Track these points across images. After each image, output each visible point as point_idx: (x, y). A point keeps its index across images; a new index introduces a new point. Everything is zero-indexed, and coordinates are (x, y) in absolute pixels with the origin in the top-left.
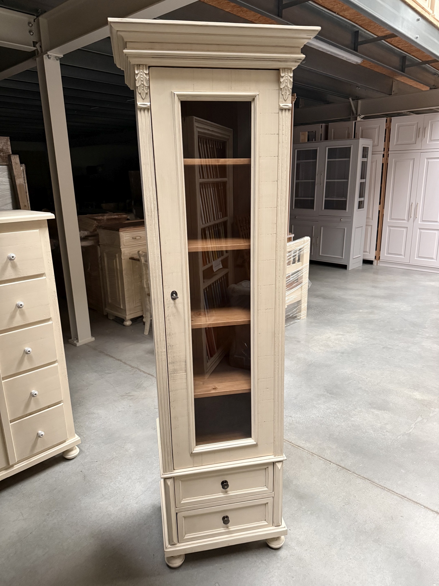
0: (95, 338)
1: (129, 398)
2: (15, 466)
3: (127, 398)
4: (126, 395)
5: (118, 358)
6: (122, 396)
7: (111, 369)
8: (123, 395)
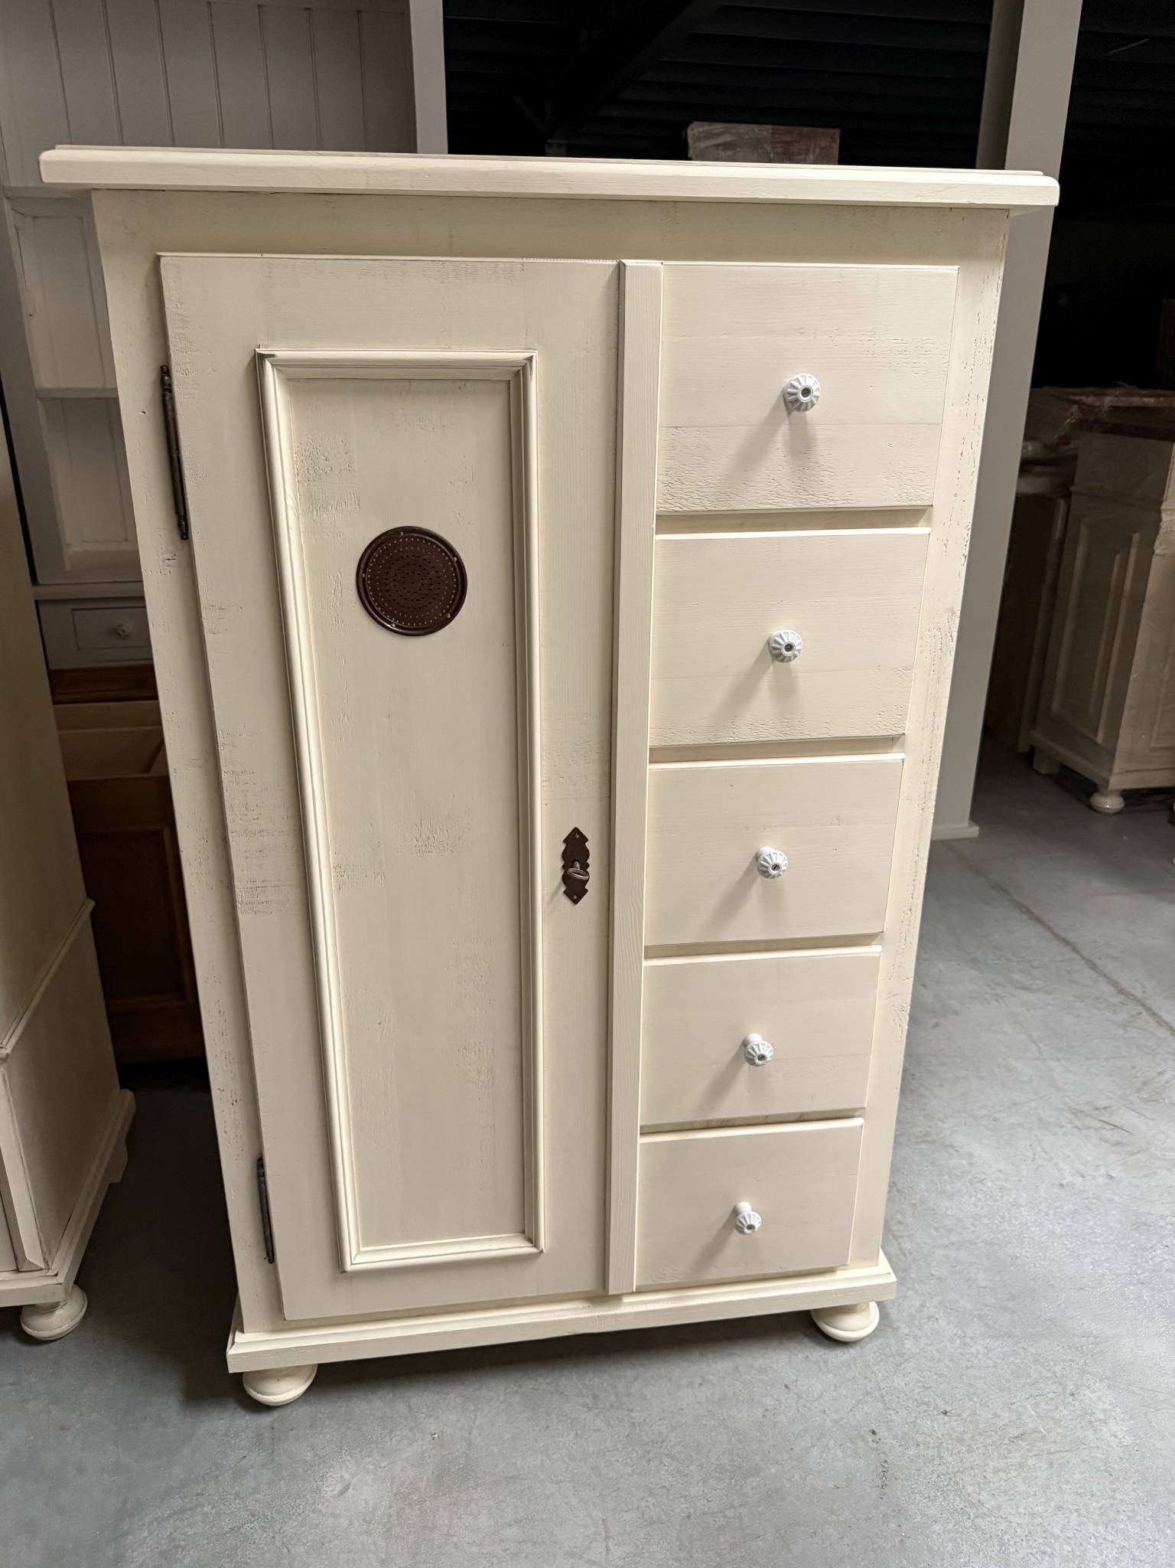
0: (980, 831)
1: (1108, 1134)
2: (626, 1300)
3: (1097, 1130)
4: (1090, 1116)
5: (1063, 934)
6: (1076, 1113)
7: (1035, 972)
8: (1081, 1112)
